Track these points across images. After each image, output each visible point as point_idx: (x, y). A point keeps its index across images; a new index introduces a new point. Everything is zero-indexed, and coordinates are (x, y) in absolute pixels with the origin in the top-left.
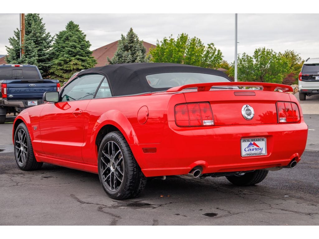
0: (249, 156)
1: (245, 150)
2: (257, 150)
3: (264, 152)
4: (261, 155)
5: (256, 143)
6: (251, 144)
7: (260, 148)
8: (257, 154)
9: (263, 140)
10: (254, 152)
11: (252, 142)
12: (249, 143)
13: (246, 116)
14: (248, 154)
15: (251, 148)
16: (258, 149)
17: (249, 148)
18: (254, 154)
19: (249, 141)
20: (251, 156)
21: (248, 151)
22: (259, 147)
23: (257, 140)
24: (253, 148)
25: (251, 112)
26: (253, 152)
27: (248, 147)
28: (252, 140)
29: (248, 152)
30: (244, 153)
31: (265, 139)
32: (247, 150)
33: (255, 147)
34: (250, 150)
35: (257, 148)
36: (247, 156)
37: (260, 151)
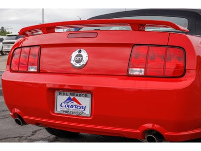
0: (64, 113)
1: (61, 106)
2: (77, 108)
3: (87, 112)
4: (82, 115)
5: (77, 98)
6: (69, 99)
7: (83, 107)
8: (77, 113)
9: (86, 96)
10: (73, 110)
11: (72, 97)
12: (67, 97)
13: (74, 63)
14: (64, 111)
15: (70, 104)
16: (79, 107)
17: (67, 104)
18: (72, 112)
19: (67, 95)
20: (67, 113)
21: (65, 107)
22: (80, 104)
23: (77, 95)
24: (72, 104)
25: (82, 59)
26: (71, 109)
27: (66, 102)
28: (71, 95)
29: (65, 109)
30: (59, 109)
31: (90, 96)
32: (63, 105)
33: (75, 103)
34: (68, 106)
35: (78, 105)
36: (62, 113)
37: (81, 109)
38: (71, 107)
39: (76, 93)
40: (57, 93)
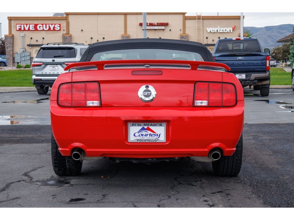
0: (139, 141)
1: (134, 135)
2: (151, 136)
3: (162, 139)
4: (157, 141)
5: (151, 128)
6: (143, 129)
7: (157, 134)
8: (152, 141)
9: (161, 125)
10: (147, 137)
11: (146, 127)
12: (141, 127)
13: (143, 97)
14: (138, 140)
15: (144, 133)
16: (154, 135)
17: (140, 133)
18: (147, 140)
20: (142, 142)
21: (139, 136)
22: (155, 133)
23: (151, 125)
24: (146, 133)
26: (146, 138)
27: (139, 132)
28: (145, 125)
29: (139, 138)
30: (132, 138)
31: (164, 124)
32: (137, 134)
33: (149, 132)
34: (142, 135)
35: (153, 133)
36: (136, 141)
37: (156, 137)
38: (145, 136)
39: (150, 124)
40: (130, 124)
